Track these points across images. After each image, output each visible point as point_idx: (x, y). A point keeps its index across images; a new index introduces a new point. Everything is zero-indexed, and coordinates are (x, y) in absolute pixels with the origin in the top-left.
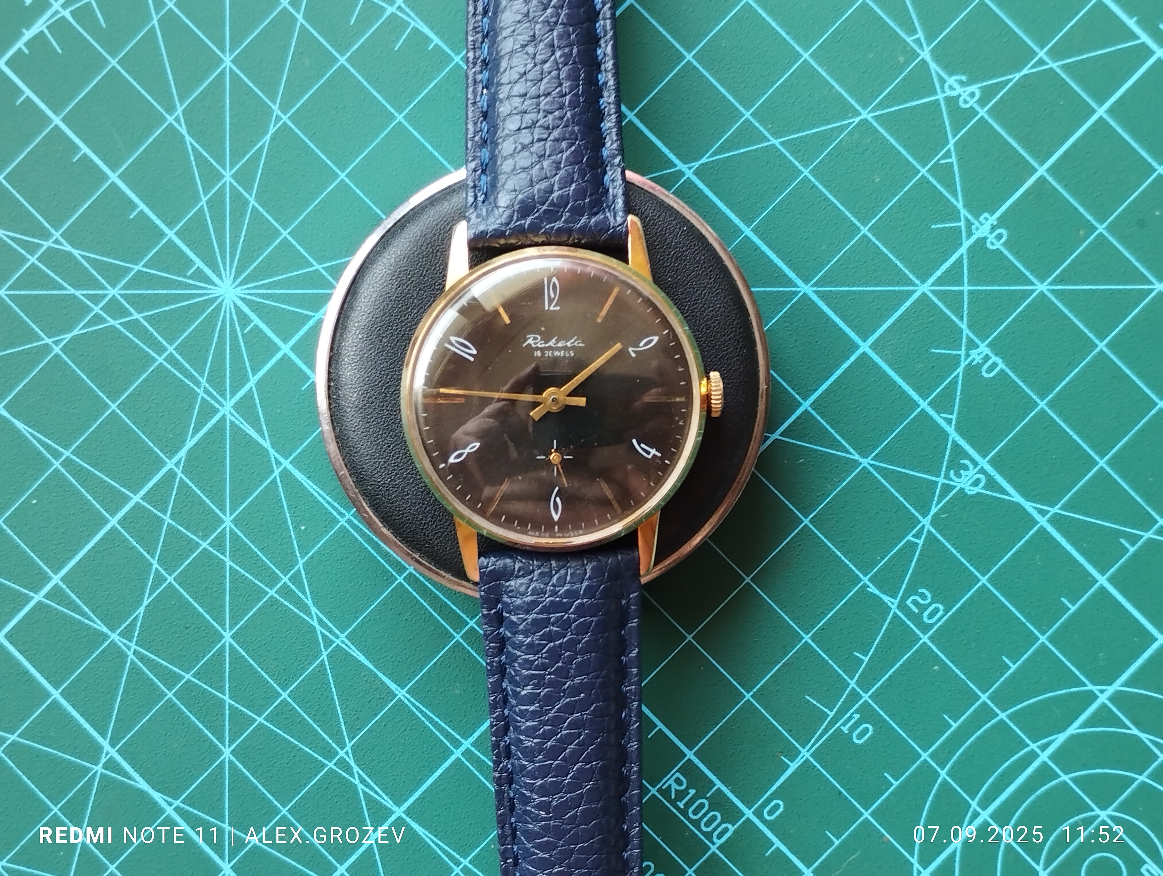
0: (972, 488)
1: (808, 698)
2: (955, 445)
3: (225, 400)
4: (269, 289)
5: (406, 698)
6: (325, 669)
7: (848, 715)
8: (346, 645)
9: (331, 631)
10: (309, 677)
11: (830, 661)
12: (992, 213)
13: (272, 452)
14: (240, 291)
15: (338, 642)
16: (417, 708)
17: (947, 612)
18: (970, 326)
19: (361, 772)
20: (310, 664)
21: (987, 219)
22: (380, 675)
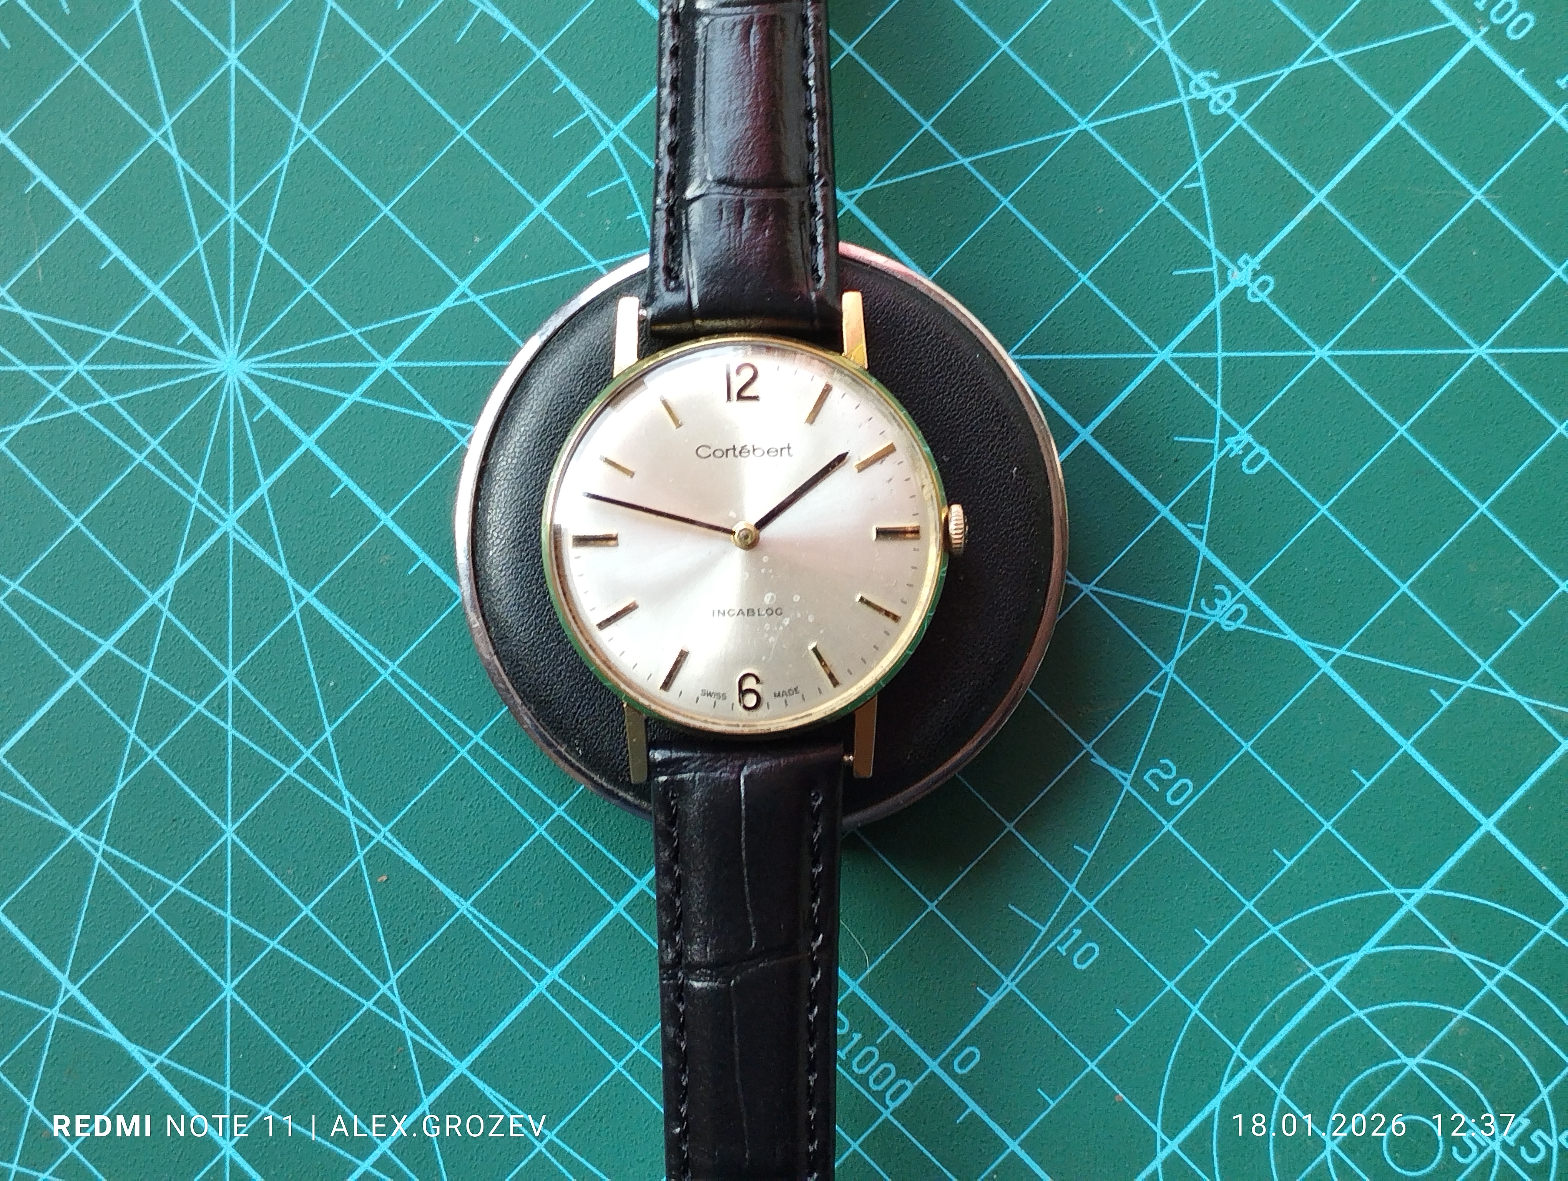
0: (1229, 623)
1: (1012, 908)
2: (1207, 564)
3: (227, 511)
4: (287, 361)
5: (470, 912)
6: (362, 875)
7: (1066, 931)
8: (390, 842)
9: (369, 823)
10: (341, 885)
11: (1041, 858)
12: (1254, 256)
13: (291, 582)
14: (249, 365)
15: (378, 837)
16: (485, 926)
17: (1198, 792)
18: (1225, 406)
19: (409, 1014)
20: (341, 868)
21: (1247, 263)
22: (437, 883)
